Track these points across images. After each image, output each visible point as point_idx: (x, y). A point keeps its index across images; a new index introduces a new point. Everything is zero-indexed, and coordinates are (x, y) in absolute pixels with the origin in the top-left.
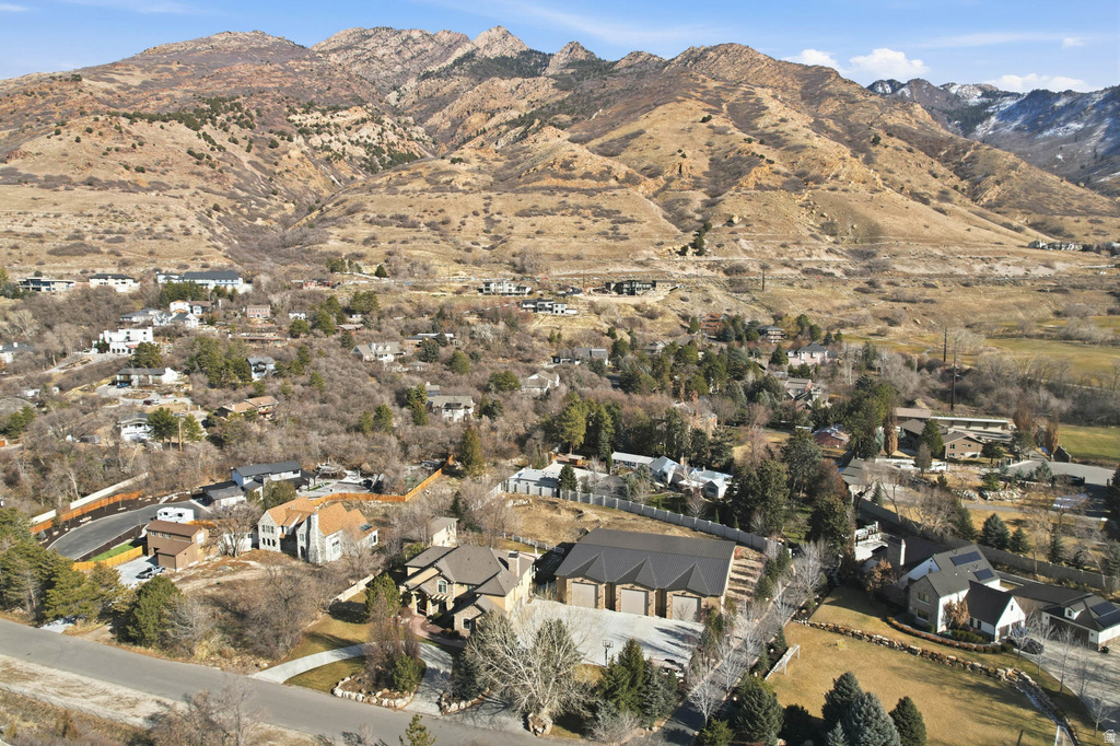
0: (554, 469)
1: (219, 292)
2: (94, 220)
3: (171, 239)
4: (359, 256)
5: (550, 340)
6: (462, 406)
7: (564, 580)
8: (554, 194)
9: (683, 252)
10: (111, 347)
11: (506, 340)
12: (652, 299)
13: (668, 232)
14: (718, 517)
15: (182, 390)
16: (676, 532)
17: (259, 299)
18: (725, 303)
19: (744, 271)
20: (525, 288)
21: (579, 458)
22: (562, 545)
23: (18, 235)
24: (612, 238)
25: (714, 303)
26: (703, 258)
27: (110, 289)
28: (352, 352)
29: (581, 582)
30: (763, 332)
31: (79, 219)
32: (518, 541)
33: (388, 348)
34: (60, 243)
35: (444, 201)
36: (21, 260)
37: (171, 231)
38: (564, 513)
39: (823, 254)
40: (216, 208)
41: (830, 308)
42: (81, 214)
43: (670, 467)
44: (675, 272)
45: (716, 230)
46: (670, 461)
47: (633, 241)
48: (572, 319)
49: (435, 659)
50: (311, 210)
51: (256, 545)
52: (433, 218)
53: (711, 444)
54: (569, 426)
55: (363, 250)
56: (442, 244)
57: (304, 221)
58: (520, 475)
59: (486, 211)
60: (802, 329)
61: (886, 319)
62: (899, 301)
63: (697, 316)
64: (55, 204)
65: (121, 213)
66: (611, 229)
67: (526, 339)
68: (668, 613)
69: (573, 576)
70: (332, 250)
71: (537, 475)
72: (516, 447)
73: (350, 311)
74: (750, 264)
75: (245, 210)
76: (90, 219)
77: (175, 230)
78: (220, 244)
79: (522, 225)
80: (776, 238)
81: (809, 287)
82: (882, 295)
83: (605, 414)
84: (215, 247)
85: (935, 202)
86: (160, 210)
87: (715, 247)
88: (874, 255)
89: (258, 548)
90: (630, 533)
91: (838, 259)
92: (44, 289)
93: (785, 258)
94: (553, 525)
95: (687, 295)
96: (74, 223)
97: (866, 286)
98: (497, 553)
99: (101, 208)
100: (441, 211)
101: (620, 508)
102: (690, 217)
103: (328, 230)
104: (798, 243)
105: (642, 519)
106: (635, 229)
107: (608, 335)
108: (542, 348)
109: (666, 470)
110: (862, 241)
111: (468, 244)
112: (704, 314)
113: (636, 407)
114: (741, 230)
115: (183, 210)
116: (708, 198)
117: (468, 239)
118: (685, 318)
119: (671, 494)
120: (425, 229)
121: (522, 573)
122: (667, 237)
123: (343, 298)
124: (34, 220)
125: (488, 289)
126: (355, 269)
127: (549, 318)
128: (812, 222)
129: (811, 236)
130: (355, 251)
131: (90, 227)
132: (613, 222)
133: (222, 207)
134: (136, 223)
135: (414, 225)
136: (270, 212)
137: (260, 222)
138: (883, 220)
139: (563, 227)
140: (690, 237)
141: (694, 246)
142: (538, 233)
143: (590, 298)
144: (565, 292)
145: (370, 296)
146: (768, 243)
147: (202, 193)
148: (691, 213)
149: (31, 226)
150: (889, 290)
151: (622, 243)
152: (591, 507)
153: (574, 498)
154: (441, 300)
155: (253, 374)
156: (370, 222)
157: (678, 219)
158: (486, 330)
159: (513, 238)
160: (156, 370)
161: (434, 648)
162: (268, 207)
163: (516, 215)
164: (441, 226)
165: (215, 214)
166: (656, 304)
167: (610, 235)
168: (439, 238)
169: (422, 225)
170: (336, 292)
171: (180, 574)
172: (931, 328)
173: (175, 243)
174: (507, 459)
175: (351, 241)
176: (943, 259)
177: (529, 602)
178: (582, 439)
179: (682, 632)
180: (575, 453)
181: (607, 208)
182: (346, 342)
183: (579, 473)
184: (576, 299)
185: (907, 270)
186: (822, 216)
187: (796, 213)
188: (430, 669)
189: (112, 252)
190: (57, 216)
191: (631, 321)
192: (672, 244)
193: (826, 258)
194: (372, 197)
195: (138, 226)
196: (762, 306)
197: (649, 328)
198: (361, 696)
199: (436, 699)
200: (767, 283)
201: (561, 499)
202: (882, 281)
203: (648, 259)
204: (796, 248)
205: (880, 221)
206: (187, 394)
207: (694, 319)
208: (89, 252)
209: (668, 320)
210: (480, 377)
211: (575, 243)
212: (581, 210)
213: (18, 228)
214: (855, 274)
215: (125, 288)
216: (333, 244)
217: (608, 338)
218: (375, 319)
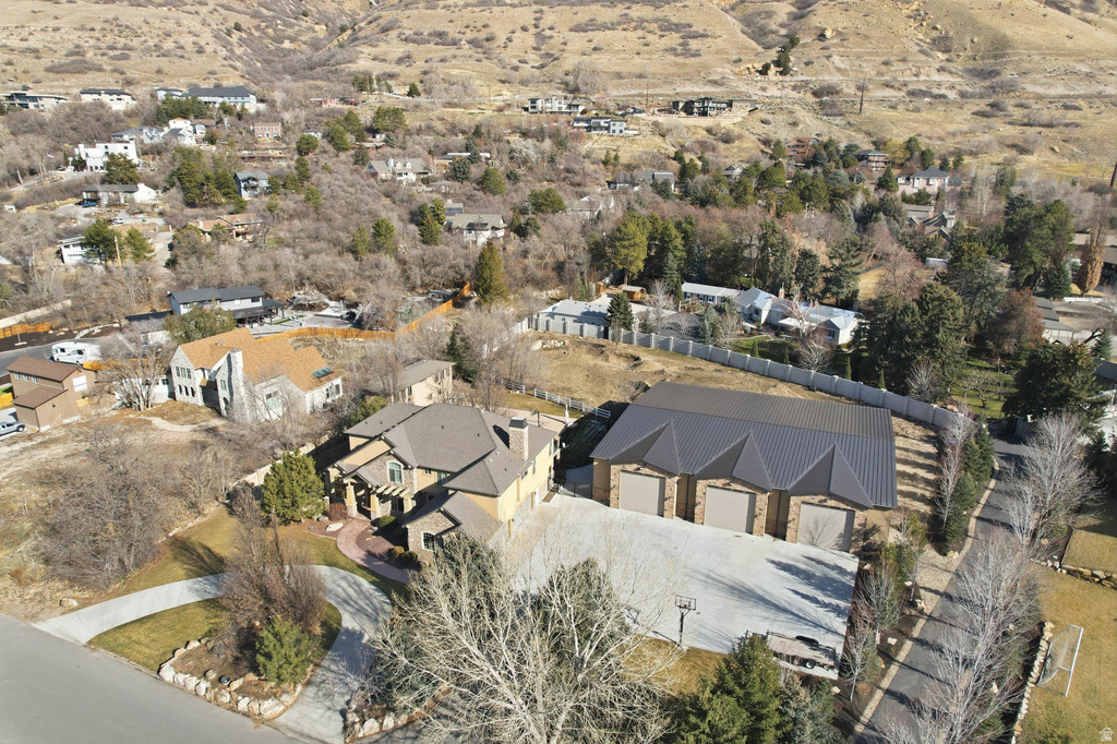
0: (602, 303)
1: (226, 110)
2: (96, 34)
3: (182, 57)
4: (392, 76)
5: (605, 163)
6: (489, 227)
7: (607, 465)
8: (615, 6)
9: (764, 71)
10: (88, 164)
11: (552, 160)
12: (727, 121)
13: (748, 49)
14: (849, 371)
15: (156, 210)
16: (784, 391)
17: (271, 117)
18: (813, 127)
19: (837, 93)
20: (577, 106)
21: (637, 289)
22: (609, 406)
23: (13, 50)
24: (682, 54)
25: (801, 126)
26: (788, 78)
27: (102, 105)
28: (366, 169)
29: (636, 472)
30: (863, 157)
31: (80, 33)
32: (541, 397)
33: (409, 165)
34: (59, 59)
35: (489, 15)
36: (16, 78)
37: (182, 48)
38: (613, 360)
39: (931, 74)
40: (238, 28)
41: (943, 134)
42: (83, 28)
43: (765, 302)
44: (754, 92)
45: (804, 46)
46: (763, 294)
47: (706, 58)
48: (632, 139)
49: (360, 610)
50: (343, 29)
51: (172, 395)
52: (475, 35)
53: (825, 270)
54: (624, 247)
55: (396, 69)
56: (486, 62)
57: (335, 42)
58: (554, 309)
59: (536, 26)
60: (912, 154)
61: (1014, 146)
62: (1031, 125)
63: (782, 139)
64: (56, 18)
65: (127, 27)
66: (681, 45)
67: (576, 160)
68: (789, 533)
69: (621, 460)
70: (361, 69)
71: (579, 307)
72: (553, 275)
73: (373, 131)
74: (844, 85)
75: (270, 31)
76: (92, 34)
77: (186, 47)
78: (238, 64)
79: (578, 41)
80: (877, 54)
81: (917, 110)
82: (1008, 119)
83: (674, 232)
84: (231, 66)
85: (1078, 11)
86: (170, 25)
87: (803, 65)
88: (997, 73)
89: (175, 399)
90: (714, 390)
91: (952, 80)
92: (31, 105)
93: (887, 78)
94: (596, 376)
95: (770, 117)
96: (74, 37)
97: (988, 109)
98: (492, 419)
99: (105, 22)
100: (485, 26)
101: (695, 355)
102: (773, 32)
103: (358, 49)
104: (904, 60)
105: (729, 370)
106: (708, 45)
107: (674, 159)
108: (595, 171)
109: (758, 304)
110: (983, 58)
111: (515, 62)
112: (790, 139)
113: (717, 224)
114: (835, 45)
115: (197, 27)
116: (794, 9)
117: (515, 56)
118: (766, 142)
119: (770, 337)
120: (467, 46)
121: (534, 453)
122: (746, 54)
123: (365, 116)
124: (31, 34)
125: (534, 107)
126: (384, 88)
127: (605, 138)
128: (921, 36)
129: (921, 51)
130: (388, 71)
131: (92, 42)
132: (682, 37)
133: (244, 26)
134: (143, 39)
135: (455, 43)
136: (298, 34)
137: (287, 44)
138: (1010, 29)
139: (625, 43)
140: (773, 54)
141: (777, 63)
142: (595, 49)
143: (654, 118)
144: (624, 112)
145: (396, 113)
146: (866, 60)
147: (222, 10)
148: (774, 27)
149: (26, 40)
150: (1018, 114)
151: (693, 60)
152: (652, 353)
153: (629, 340)
154: (479, 118)
155: (243, 192)
156: (406, 40)
157: (760, 35)
158: (528, 148)
159: (565, 55)
160: (128, 187)
161: (366, 585)
162: (297, 28)
163: (571, 30)
164: (485, 43)
165: (236, 35)
166: (732, 127)
167: (679, 51)
168: (482, 56)
169: (463, 42)
170: (358, 110)
171: (44, 435)
172: (1073, 156)
173: (186, 62)
174: (541, 290)
175: (384, 60)
176: (1089, 76)
177: (547, 499)
178: (641, 265)
179: (818, 571)
180: (632, 283)
181: (676, 22)
182: (361, 159)
183: (635, 309)
184: (637, 119)
185: (1040, 90)
186: (935, 28)
187: (902, 26)
188: (347, 630)
189: (115, 70)
190: (56, 29)
191: (702, 144)
192: (750, 61)
193: (936, 77)
194: (408, 12)
195: (145, 41)
196: (859, 130)
197: (723, 153)
198: (204, 685)
199: (340, 702)
200: (865, 105)
201: (610, 341)
202: (1009, 103)
203: (724, 78)
204: (902, 66)
205: (1009, 33)
206: (161, 214)
207: (778, 143)
208: (90, 69)
209: (748, 145)
210: (516, 198)
211: (637, 60)
212: (646, 24)
213: (14, 42)
214: (972, 96)
215: (119, 105)
216: (363, 64)
217: (675, 163)
218: (401, 136)
